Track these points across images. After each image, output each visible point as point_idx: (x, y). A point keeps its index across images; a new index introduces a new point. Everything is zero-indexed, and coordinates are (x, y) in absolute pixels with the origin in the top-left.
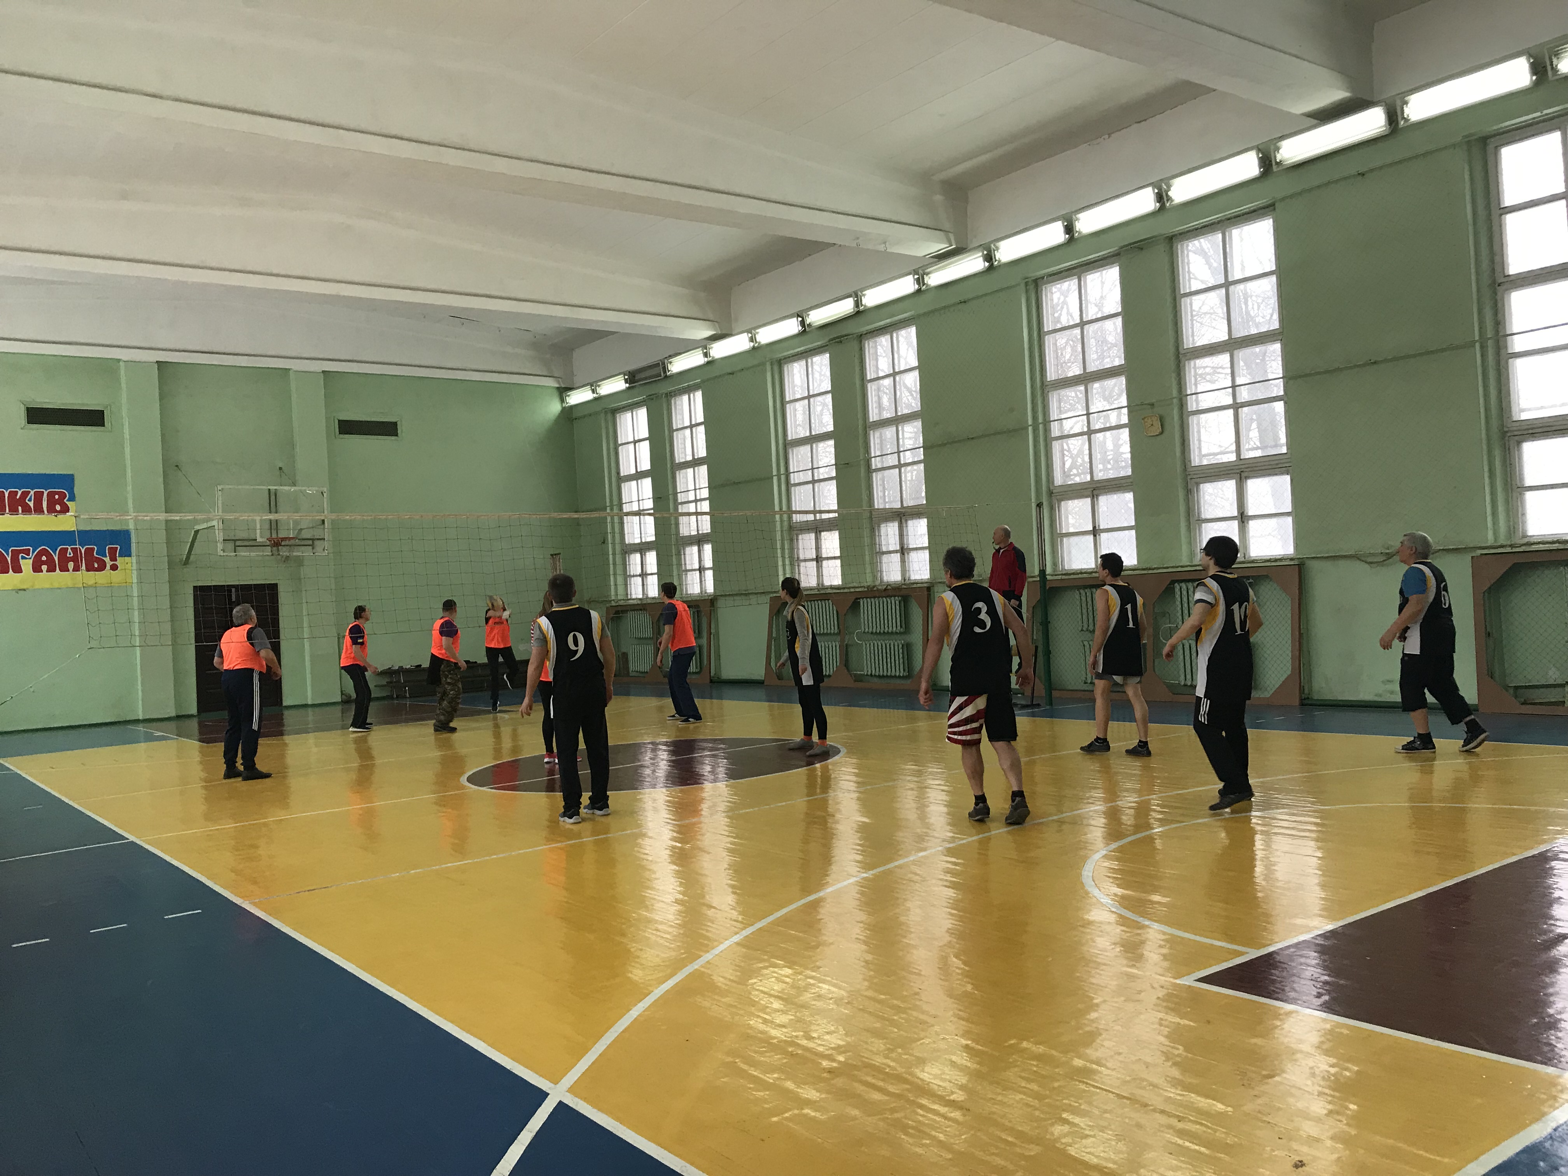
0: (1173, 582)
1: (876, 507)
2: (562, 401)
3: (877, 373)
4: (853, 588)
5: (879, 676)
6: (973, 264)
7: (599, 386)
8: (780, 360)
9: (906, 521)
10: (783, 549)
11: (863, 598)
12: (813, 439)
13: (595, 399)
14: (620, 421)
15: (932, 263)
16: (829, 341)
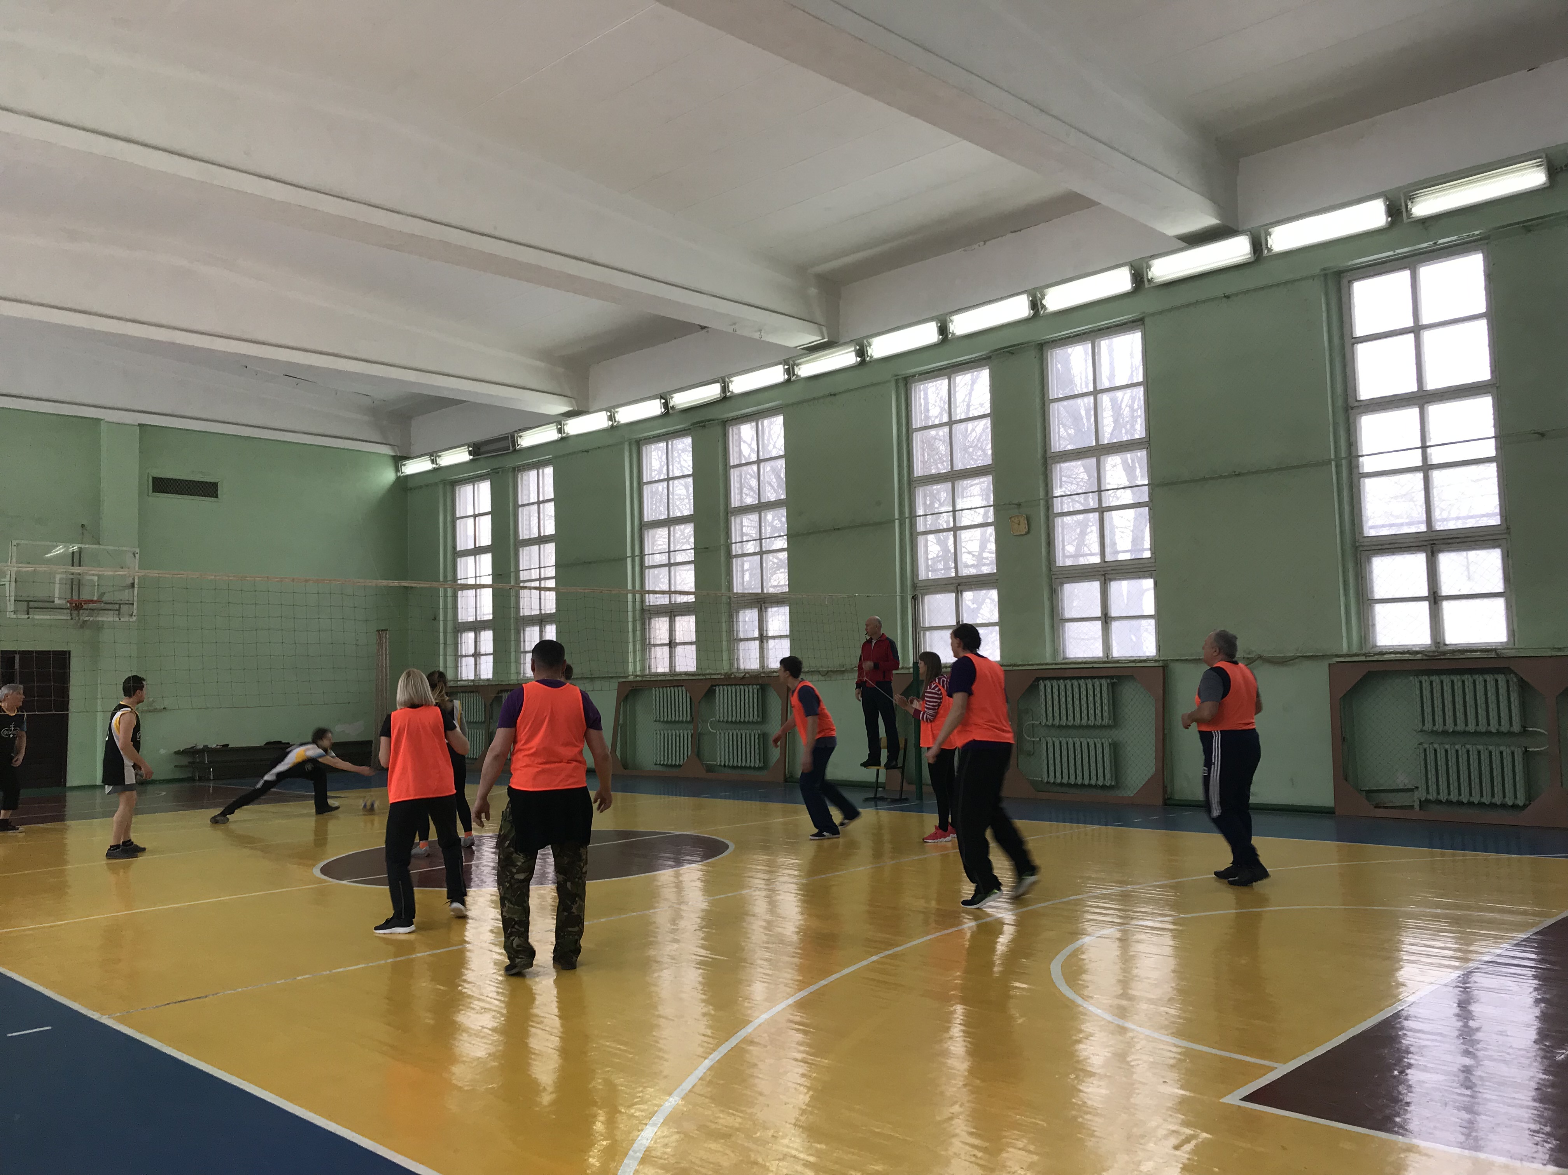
0: (1038, 679)
1: (735, 591)
2: (397, 469)
3: (740, 460)
4: (708, 674)
5: (733, 767)
6: (845, 358)
7: (439, 456)
8: (640, 440)
9: (766, 608)
10: (634, 631)
11: (719, 685)
12: (671, 522)
13: (435, 470)
14: (459, 495)
15: (802, 355)
16: (693, 424)
